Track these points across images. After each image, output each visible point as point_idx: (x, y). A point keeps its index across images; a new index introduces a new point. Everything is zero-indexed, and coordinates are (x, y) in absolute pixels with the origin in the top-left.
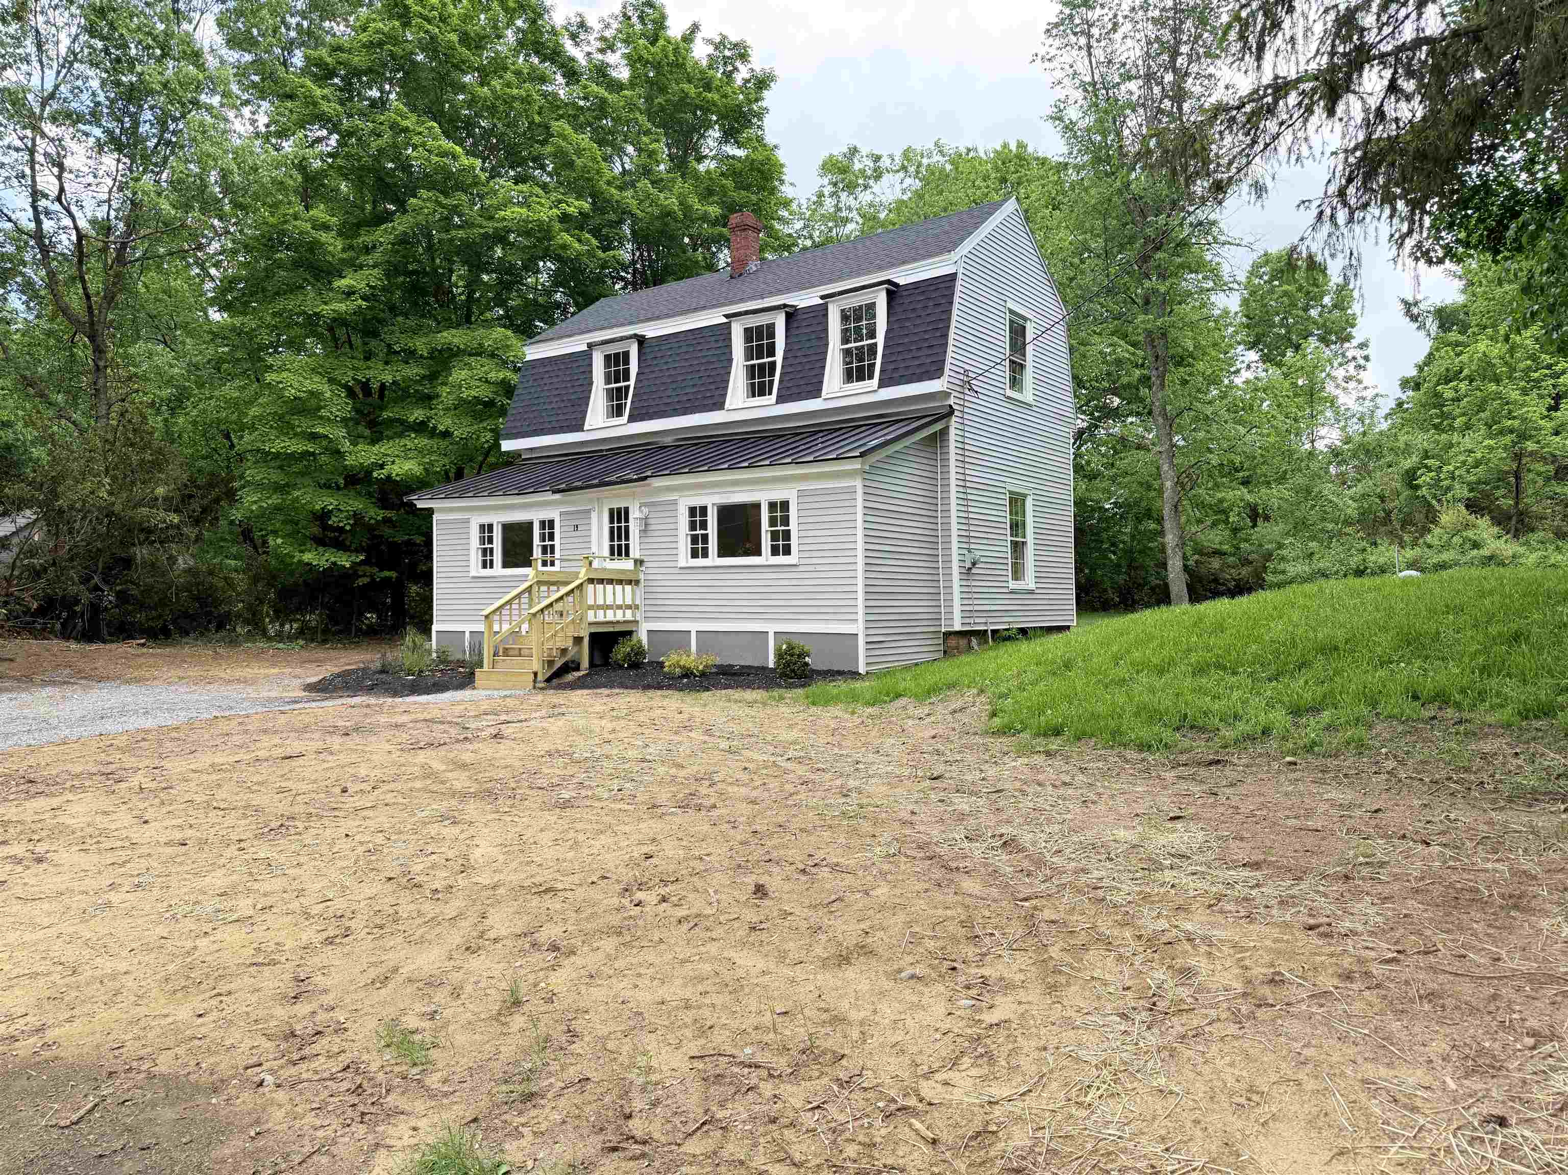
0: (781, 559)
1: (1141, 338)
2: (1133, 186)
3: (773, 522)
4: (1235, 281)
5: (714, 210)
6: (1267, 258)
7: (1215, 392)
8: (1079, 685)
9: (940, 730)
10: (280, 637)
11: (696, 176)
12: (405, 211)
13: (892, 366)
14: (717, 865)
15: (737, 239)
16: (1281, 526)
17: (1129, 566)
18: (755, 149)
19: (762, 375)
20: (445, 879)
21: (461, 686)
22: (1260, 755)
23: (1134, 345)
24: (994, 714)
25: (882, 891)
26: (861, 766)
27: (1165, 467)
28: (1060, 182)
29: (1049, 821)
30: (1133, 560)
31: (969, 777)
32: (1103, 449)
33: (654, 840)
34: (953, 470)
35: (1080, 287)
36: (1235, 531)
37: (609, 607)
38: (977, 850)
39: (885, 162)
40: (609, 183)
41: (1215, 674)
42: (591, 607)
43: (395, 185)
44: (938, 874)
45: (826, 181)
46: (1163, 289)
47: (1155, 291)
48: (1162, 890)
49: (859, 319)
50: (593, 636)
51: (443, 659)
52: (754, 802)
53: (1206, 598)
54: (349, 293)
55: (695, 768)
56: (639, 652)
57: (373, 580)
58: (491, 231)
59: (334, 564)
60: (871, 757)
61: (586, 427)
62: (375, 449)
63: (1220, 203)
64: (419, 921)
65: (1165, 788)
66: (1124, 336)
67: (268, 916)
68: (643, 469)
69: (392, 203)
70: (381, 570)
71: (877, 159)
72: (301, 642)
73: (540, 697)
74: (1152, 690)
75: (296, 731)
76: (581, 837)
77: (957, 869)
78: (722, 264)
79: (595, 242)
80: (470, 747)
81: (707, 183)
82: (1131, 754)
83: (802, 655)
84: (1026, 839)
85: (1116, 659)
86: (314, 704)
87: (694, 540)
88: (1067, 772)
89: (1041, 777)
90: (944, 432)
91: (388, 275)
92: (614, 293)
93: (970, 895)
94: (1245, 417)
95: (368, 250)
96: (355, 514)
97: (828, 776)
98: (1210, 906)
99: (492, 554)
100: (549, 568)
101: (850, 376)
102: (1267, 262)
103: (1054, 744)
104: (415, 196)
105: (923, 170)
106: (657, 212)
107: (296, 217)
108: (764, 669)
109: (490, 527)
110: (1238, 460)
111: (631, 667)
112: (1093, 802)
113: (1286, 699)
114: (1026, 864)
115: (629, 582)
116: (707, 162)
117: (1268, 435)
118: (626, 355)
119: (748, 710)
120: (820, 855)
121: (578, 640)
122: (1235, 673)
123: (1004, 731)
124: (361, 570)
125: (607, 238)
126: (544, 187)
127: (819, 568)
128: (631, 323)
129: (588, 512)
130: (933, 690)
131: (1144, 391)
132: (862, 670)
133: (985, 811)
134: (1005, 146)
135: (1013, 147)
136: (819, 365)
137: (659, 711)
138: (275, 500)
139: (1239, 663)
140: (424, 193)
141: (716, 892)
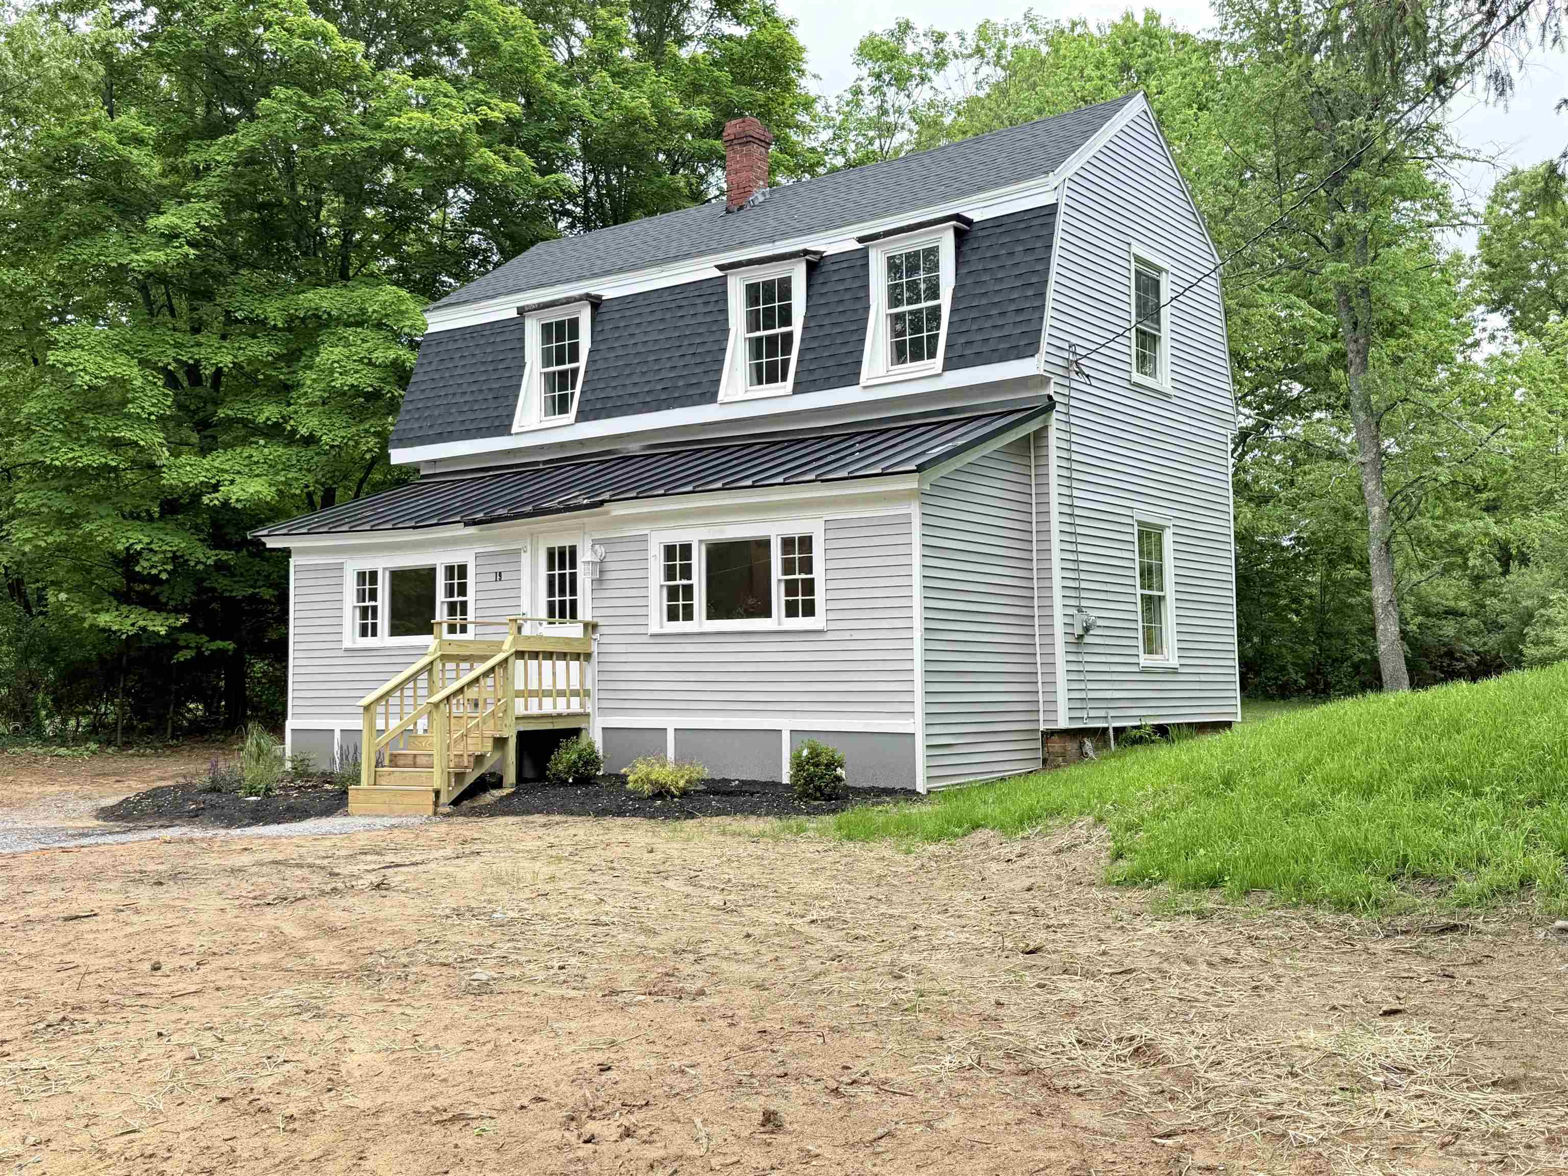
0: (800, 623)
1: (1331, 296)
2: (1316, 75)
3: (788, 567)
4: (1469, 213)
5: (702, 115)
6: (1516, 179)
7: (1443, 375)
8: (1246, 812)
9: (1038, 878)
10: (61, 739)
11: (676, 65)
12: (253, 118)
13: (962, 340)
14: (707, 1082)
15: (735, 157)
16: (1546, 572)
17: (1320, 632)
18: (762, 26)
19: (772, 353)
20: (305, 1099)
21: (327, 812)
22: (1518, 918)
23: (1321, 306)
24: (1119, 856)
25: (953, 1122)
26: (920, 933)
27: (1371, 486)
28: (1207, 70)
29: (1203, 1017)
30: (1324, 623)
31: (1081, 950)
32: (1278, 458)
33: (613, 1043)
34: (1054, 490)
35: (1240, 222)
36: (1477, 580)
37: (548, 693)
38: (1095, 1059)
39: (952, 44)
40: (550, 76)
41: (1450, 796)
42: (519, 694)
43: (240, 79)
44: (1036, 1096)
45: (864, 72)
46: (1362, 225)
47: (1350, 228)
48: (1372, 1121)
49: (913, 269)
50: (521, 735)
51: (301, 771)
52: (761, 987)
53: (1436, 681)
54: (171, 236)
55: (674, 934)
56: (590, 760)
57: (200, 653)
58: (378, 145)
59: (144, 629)
60: (936, 919)
61: (514, 430)
62: (206, 462)
63: (1443, 100)
64: (267, 1163)
65: (1374, 966)
66: (1306, 294)
67: (44, 1154)
68: (598, 491)
69: (235, 105)
70: (212, 639)
71: (940, 38)
72: (93, 746)
73: (443, 828)
74: (1356, 820)
75: (86, 878)
76: (505, 1038)
77: (1066, 1089)
78: (713, 192)
79: (529, 162)
80: (342, 903)
81: (692, 76)
82: (1326, 916)
83: (832, 765)
84: (1169, 1043)
85: (1302, 773)
86: (110, 839)
87: (673, 593)
88: (1229, 943)
89: (1190, 951)
90: (1041, 435)
91: (226, 207)
92: (557, 235)
93: (1085, 1129)
94: (1490, 412)
95: (198, 173)
96: (175, 557)
97: (872, 947)
98: (1443, 1145)
99: (375, 616)
100: (458, 636)
101: (900, 354)
102: (1516, 185)
103: (1209, 901)
104: (267, 95)
105: (1007, 53)
106: (618, 117)
107: (95, 125)
108: (776, 785)
109: (374, 575)
110: (1478, 475)
111: (577, 782)
112: (1270, 989)
113: (1555, 833)
114: (1168, 1082)
115: (577, 656)
116: (692, 44)
117: (1524, 438)
118: (574, 324)
119: (751, 848)
120: (859, 1067)
121: (500, 742)
122: (1477, 794)
123: (1131, 881)
124: (183, 638)
125: (547, 156)
126: (455, 81)
127: (856, 635)
128: (580, 278)
129: (517, 552)
130: (1028, 818)
131: (1337, 374)
132: (921, 788)
133: (1106, 1001)
134: (1128, 17)
135: (1140, 19)
136: (855, 337)
137: (620, 850)
138: (59, 537)
139: (1483, 779)
140: (280, 91)
141: (705, 1121)
